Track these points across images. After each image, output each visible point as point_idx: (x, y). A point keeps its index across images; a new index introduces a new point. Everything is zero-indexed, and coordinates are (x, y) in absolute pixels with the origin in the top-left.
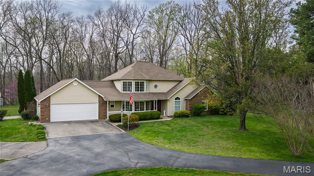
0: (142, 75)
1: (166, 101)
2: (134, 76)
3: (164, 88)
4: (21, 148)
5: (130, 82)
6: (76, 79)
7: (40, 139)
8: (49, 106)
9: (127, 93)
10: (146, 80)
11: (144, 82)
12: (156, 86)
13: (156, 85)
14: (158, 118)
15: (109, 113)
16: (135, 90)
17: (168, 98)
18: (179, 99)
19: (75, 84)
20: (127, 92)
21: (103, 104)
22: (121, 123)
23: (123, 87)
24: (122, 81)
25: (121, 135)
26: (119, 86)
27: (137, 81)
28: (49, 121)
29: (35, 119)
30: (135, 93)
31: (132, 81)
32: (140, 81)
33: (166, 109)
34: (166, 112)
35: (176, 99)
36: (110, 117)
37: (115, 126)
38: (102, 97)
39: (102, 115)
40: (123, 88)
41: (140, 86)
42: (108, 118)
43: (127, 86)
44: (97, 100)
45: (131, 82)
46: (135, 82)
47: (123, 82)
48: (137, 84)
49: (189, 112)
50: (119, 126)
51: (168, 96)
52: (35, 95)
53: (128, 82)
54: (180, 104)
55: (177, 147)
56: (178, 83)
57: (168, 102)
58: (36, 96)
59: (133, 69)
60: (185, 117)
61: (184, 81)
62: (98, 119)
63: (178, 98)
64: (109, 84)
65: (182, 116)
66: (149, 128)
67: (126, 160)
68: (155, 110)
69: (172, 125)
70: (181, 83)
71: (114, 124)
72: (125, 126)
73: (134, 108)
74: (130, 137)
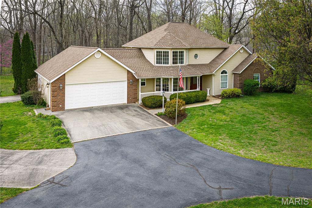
0: (180, 41)
1: (210, 76)
2: (171, 44)
3: (205, 57)
5: (166, 52)
6: (99, 49)
7: (62, 143)
8: (64, 88)
9: (162, 67)
10: (186, 49)
11: (183, 52)
12: (196, 56)
13: (196, 54)
14: (204, 101)
15: (141, 95)
16: (173, 62)
17: (214, 73)
18: (226, 73)
19: (98, 56)
20: (162, 65)
21: (133, 82)
22: (162, 110)
23: (157, 58)
24: (156, 50)
25: (170, 133)
26: (151, 56)
27: (174, 50)
28: (63, 109)
29: (41, 105)
30: (173, 67)
31: (169, 50)
32: (178, 51)
33: (210, 87)
34: (210, 90)
35: (222, 73)
36: (143, 100)
37: (153, 114)
38: (132, 73)
39: (132, 97)
40: (157, 60)
41: (178, 57)
42: (140, 102)
43: (161, 57)
44: (125, 76)
45: (168, 52)
46: (173, 52)
47: (157, 52)
48: (175, 54)
49: (239, 91)
50: (160, 115)
51: (212, 69)
53: (164, 52)
54: (227, 79)
56: (223, 52)
57: (213, 77)
58: (37, 68)
59: (168, 34)
60: (236, 97)
61: (230, 49)
62: (126, 102)
63: (224, 72)
64: (135, 52)
65: (232, 96)
66: (201, 119)
67: (200, 183)
68: (198, 89)
69: (227, 111)
70: (227, 52)
71: (150, 111)
72: (170, 117)
73: (171, 85)
74: (184, 135)
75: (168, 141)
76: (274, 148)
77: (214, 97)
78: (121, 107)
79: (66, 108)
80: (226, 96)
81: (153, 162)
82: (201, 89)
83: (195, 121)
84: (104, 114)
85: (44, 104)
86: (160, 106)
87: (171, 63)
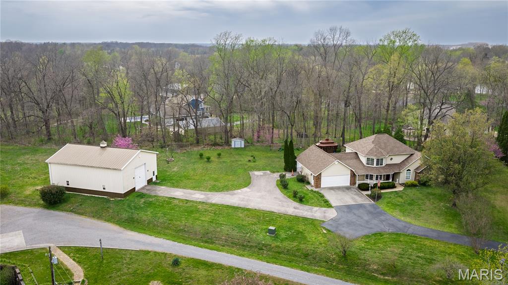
1: (399, 173)
2: (376, 155)
3: (397, 160)
4: (325, 213)
5: (373, 159)
6: (338, 160)
7: (329, 206)
8: (321, 178)
10: (385, 157)
11: (383, 158)
12: (391, 159)
14: (393, 188)
15: (358, 182)
17: (401, 171)
20: (370, 166)
21: (353, 175)
22: (369, 192)
26: (363, 159)
27: (378, 158)
28: (320, 187)
30: (376, 167)
31: (375, 158)
32: (380, 159)
33: (399, 178)
34: (398, 180)
35: (407, 171)
36: (359, 185)
37: (364, 194)
38: (353, 171)
39: (353, 182)
40: (367, 162)
41: (379, 162)
42: (357, 185)
43: (370, 161)
44: (350, 172)
47: (367, 158)
48: (378, 160)
49: (416, 183)
50: (367, 195)
51: (401, 168)
52: (296, 158)
53: (371, 159)
54: (410, 175)
55: (408, 220)
56: (410, 156)
57: (401, 174)
59: (374, 147)
60: (414, 187)
61: (415, 155)
62: (349, 185)
63: (409, 170)
64: (354, 155)
65: (412, 186)
66: (389, 200)
67: (383, 227)
68: (390, 181)
69: (404, 196)
70: (412, 157)
71: (363, 192)
72: (372, 197)
73: (374, 178)
74: (379, 208)
75: (372, 210)
76: (418, 218)
77: (400, 184)
78: (347, 188)
79: (321, 187)
80: (407, 186)
81: (366, 218)
82: (392, 181)
83: (385, 201)
84: (340, 192)
85: (309, 183)
86: (368, 190)
87: (375, 165)
